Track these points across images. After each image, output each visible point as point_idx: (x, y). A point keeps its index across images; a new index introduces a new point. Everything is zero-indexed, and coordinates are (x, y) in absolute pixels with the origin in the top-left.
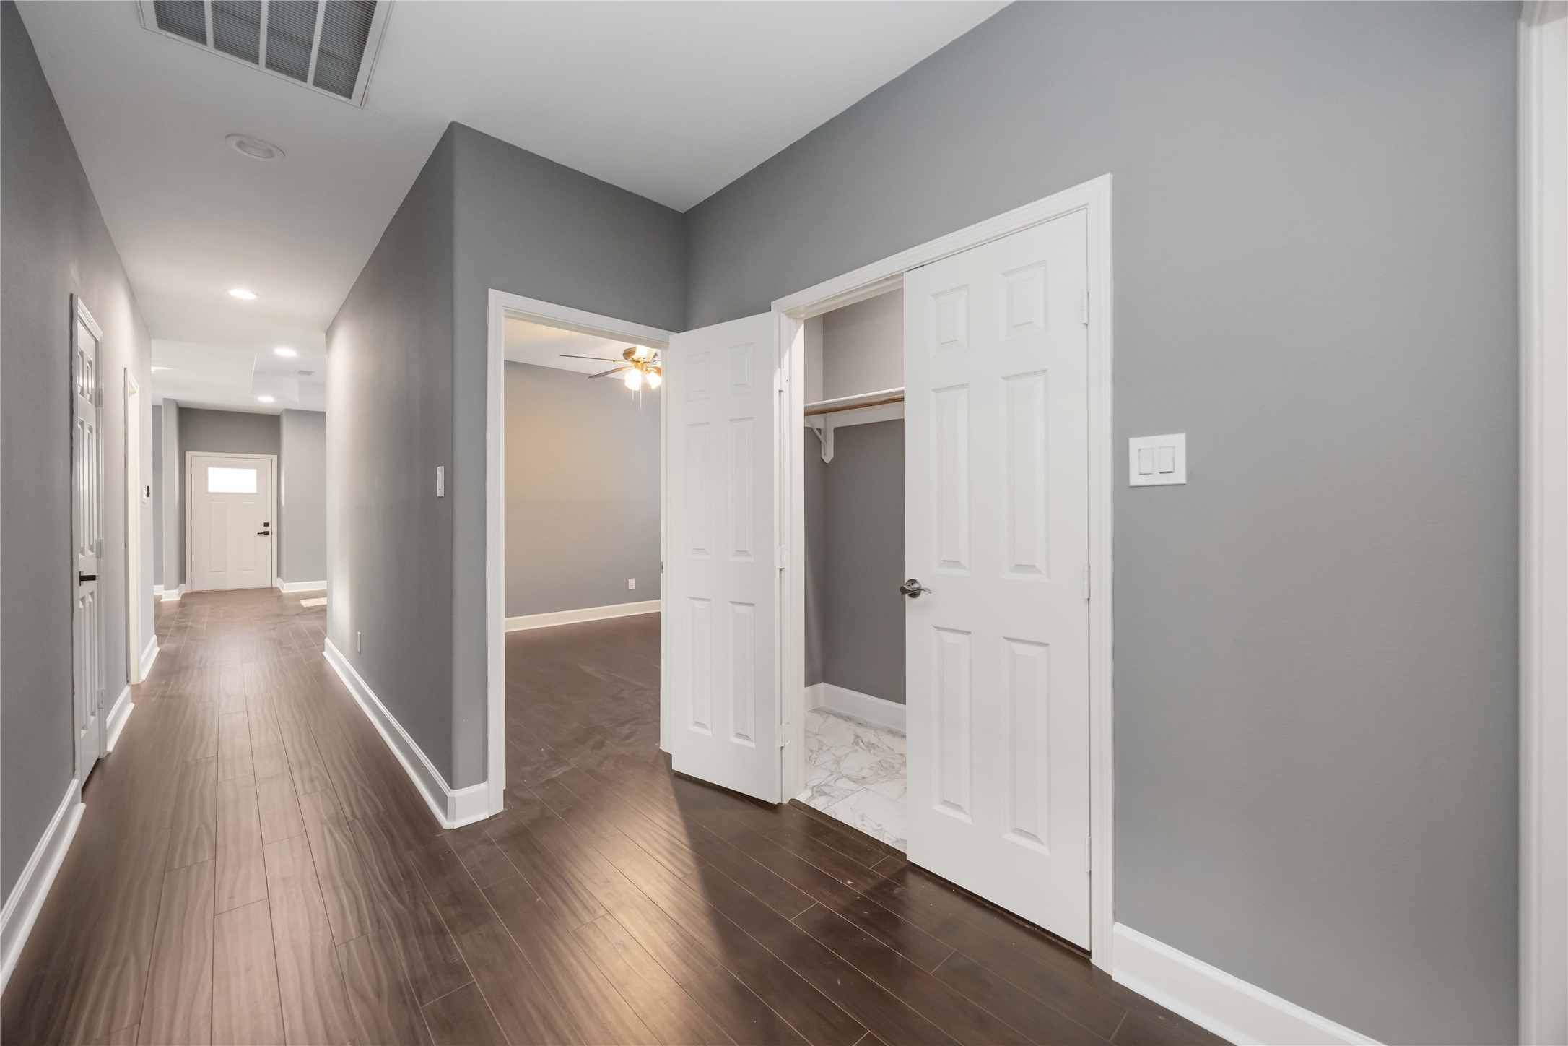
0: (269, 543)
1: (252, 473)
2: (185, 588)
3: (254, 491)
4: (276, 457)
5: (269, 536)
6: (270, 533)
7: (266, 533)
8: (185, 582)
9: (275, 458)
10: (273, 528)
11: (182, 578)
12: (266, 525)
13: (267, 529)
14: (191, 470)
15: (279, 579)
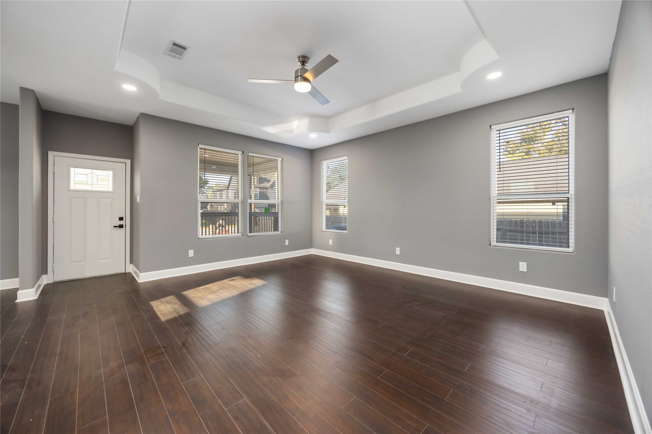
0: (123, 235)
1: (109, 174)
2: (46, 280)
3: (110, 189)
4: (130, 161)
5: (123, 229)
6: (124, 226)
7: (121, 226)
8: (47, 273)
9: (128, 162)
10: (127, 222)
11: (43, 268)
12: (121, 219)
13: (122, 223)
14: (54, 169)
15: (131, 265)
